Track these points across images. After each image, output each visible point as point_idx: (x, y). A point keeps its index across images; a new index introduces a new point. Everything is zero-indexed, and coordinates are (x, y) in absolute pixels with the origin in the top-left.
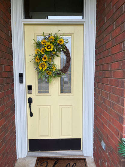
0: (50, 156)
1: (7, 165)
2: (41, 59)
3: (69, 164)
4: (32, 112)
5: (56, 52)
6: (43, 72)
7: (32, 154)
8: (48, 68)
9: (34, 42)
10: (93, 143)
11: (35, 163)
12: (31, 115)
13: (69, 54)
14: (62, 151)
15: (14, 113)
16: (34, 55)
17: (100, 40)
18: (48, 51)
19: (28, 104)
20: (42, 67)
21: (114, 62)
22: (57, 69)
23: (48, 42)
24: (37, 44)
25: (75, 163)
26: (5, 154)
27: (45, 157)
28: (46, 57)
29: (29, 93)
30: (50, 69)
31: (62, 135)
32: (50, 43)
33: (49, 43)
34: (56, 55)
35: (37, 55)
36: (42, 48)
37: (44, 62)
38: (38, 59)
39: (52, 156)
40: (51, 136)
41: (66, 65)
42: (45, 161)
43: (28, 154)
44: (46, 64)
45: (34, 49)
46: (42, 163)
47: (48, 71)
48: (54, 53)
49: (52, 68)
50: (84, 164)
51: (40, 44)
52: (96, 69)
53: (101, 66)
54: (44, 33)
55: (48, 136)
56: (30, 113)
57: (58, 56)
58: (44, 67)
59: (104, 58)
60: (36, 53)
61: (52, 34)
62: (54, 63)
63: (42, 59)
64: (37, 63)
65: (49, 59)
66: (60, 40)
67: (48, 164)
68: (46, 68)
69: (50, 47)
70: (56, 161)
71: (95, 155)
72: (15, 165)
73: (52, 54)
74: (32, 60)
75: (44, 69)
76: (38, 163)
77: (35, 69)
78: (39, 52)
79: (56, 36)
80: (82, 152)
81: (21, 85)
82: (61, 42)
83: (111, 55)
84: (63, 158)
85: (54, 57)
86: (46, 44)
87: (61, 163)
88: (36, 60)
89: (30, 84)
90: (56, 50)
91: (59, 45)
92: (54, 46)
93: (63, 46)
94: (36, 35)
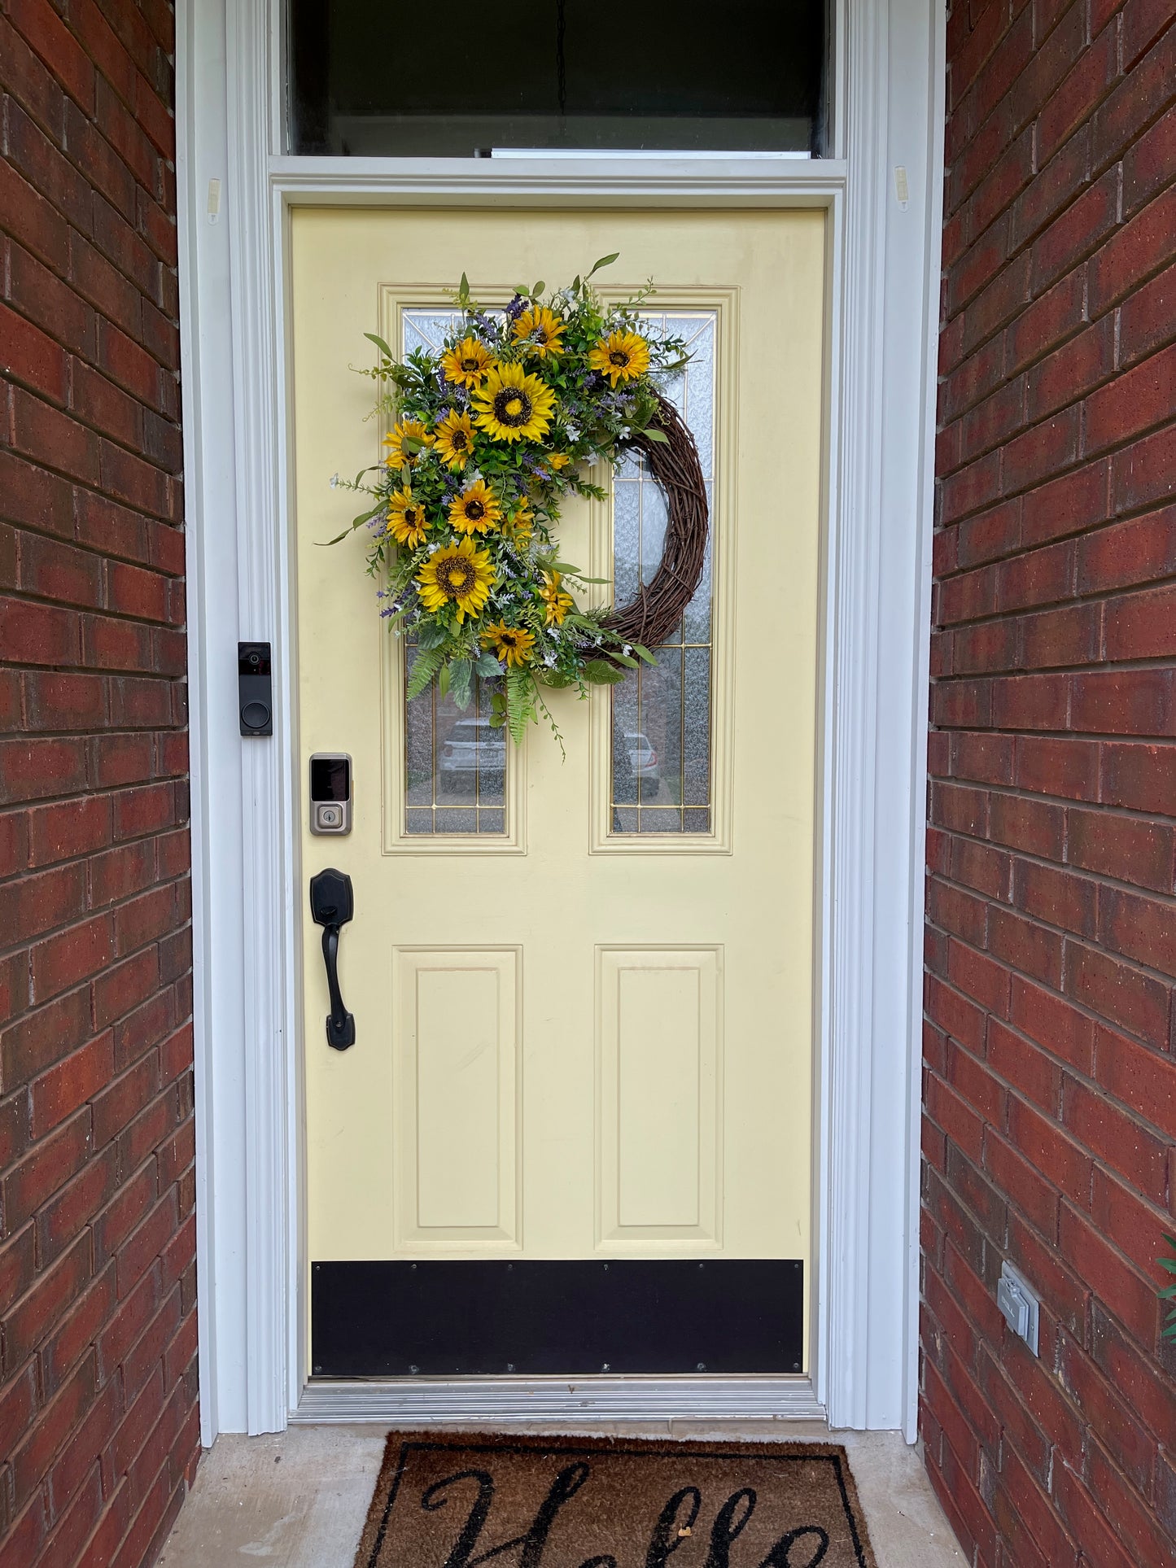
0: (505, 1424)
1: (111, 1490)
2: (436, 511)
3: (689, 1498)
4: (349, 1006)
5: (580, 450)
6: (456, 631)
7: (341, 1397)
8: (504, 599)
9: (372, 357)
10: (916, 1297)
11: (372, 1486)
12: (341, 1031)
13: (694, 470)
14: (622, 1380)
15: (188, 1008)
16: (374, 480)
17: (986, 340)
18: (502, 445)
19: (313, 932)
20: (446, 586)
21: (1120, 518)
22: (583, 608)
23: (507, 359)
24: (401, 381)
25: (747, 1491)
26: (101, 1381)
27: (450, 1429)
28: (487, 496)
29: (321, 831)
30: (519, 602)
31: (625, 1230)
32: (527, 372)
33: (513, 373)
34: (573, 479)
35: (407, 480)
36: (452, 420)
37: (469, 544)
38: (410, 517)
39: (530, 1424)
40: (519, 1238)
41: (663, 572)
42: (464, 1462)
43: (307, 1398)
44: (482, 562)
45: (373, 423)
46: (433, 1480)
47: (502, 630)
48: (557, 460)
49: (538, 601)
50: (832, 1496)
51: (429, 378)
52: (947, 605)
53: (996, 570)
54: (465, 286)
55: (491, 1230)
56: (326, 1011)
57: (593, 492)
58: (468, 586)
59: (1021, 492)
60: (397, 462)
61: (539, 287)
62: (554, 550)
63: (446, 513)
64: (405, 552)
65: (512, 517)
66: (614, 340)
67: (496, 1498)
68: (481, 594)
69: (527, 407)
70: (565, 1463)
71: (929, 1416)
72: (179, 1498)
73: (542, 474)
74: (357, 522)
75: (464, 605)
76: (396, 1482)
77: (386, 604)
78: (423, 454)
79: (574, 306)
80: (813, 1384)
81: (253, 749)
82: (620, 357)
83: (1088, 460)
84: (636, 1442)
85: (552, 503)
86: (484, 381)
87: (611, 1487)
88: (396, 521)
89: (330, 749)
90: (575, 430)
91: (606, 385)
92: (555, 399)
93: (640, 399)
94: (398, 303)
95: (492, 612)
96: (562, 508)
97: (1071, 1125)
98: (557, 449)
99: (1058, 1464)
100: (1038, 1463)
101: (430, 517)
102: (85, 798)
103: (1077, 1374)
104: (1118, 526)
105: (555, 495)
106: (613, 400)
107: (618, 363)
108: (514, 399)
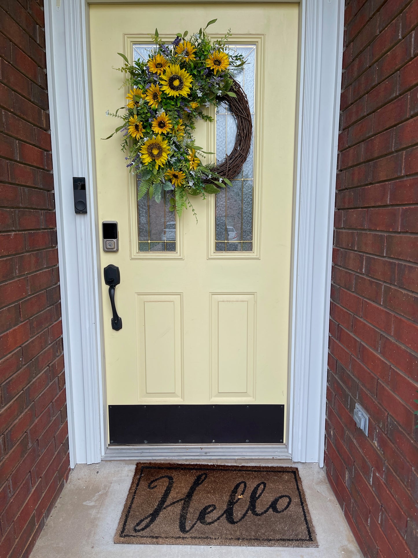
0: (178, 460)
1: (35, 483)
2: (147, 125)
3: (242, 485)
4: (120, 314)
5: (202, 100)
6: (155, 172)
7: (120, 451)
8: (173, 159)
9: (121, 63)
10: (324, 417)
11: (131, 481)
12: (117, 324)
13: (247, 109)
14: (219, 445)
15: (60, 314)
16: (123, 113)
17: (361, 52)
18: (172, 98)
19: (106, 288)
20: (151, 154)
21: (412, 117)
22: (204, 164)
23: (174, 62)
24: (132, 73)
25: (263, 483)
26: (30, 445)
27: (159, 462)
28: (166, 119)
29: (109, 250)
30: (179, 161)
31: (220, 394)
32: (181, 68)
33: (176, 69)
34: (200, 114)
35: (135, 113)
36: (152, 88)
37: (160, 138)
38: (137, 127)
39: (187, 460)
40: (183, 397)
41: (235, 149)
42: (163, 473)
43: (108, 451)
44: (165, 145)
45: (122, 91)
46: (152, 479)
47: (173, 172)
48: (194, 105)
49: (187, 161)
50: (293, 485)
51: (143, 71)
52: (343, 162)
53: (363, 145)
54: (157, 34)
55: (173, 394)
56: (111, 316)
57: (208, 118)
58: (160, 155)
59: (374, 112)
60: (131, 105)
61: (186, 33)
62: (193, 141)
63: (151, 125)
64: (135, 141)
65: (176, 127)
66: (216, 55)
67: (174, 485)
68: (164, 158)
69: (181, 82)
70: (199, 473)
71: (328, 458)
72: (62, 486)
73: (188, 110)
74: (117, 130)
75: (158, 162)
76: (139, 480)
77: (129, 162)
78: (141, 102)
79: (200, 41)
80: (287, 447)
81: (80, 218)
82: (218, 62)
83: (400, 95)
84: (224, 466)
85: (192, 123)
86: (164, 72)
87: (215, 481)
88: (132, 129)
89: (110, 219)
90: (200, 92)
91: (212, 74)
92: (192, 79)
93: (226, 79)
94: (131, 42)
95: (169, 165)
96: (196, 125)
97: (383, 353)
98: (193, 100)
99: (374, 475)
100: (367, 474)
101: (145, 127)
102: (13, 233)
103: (382, 443)
104: (412, 120)
105: (193, 120)
106: (215, 80)
107: (217, 64)
108: (176, 79)
